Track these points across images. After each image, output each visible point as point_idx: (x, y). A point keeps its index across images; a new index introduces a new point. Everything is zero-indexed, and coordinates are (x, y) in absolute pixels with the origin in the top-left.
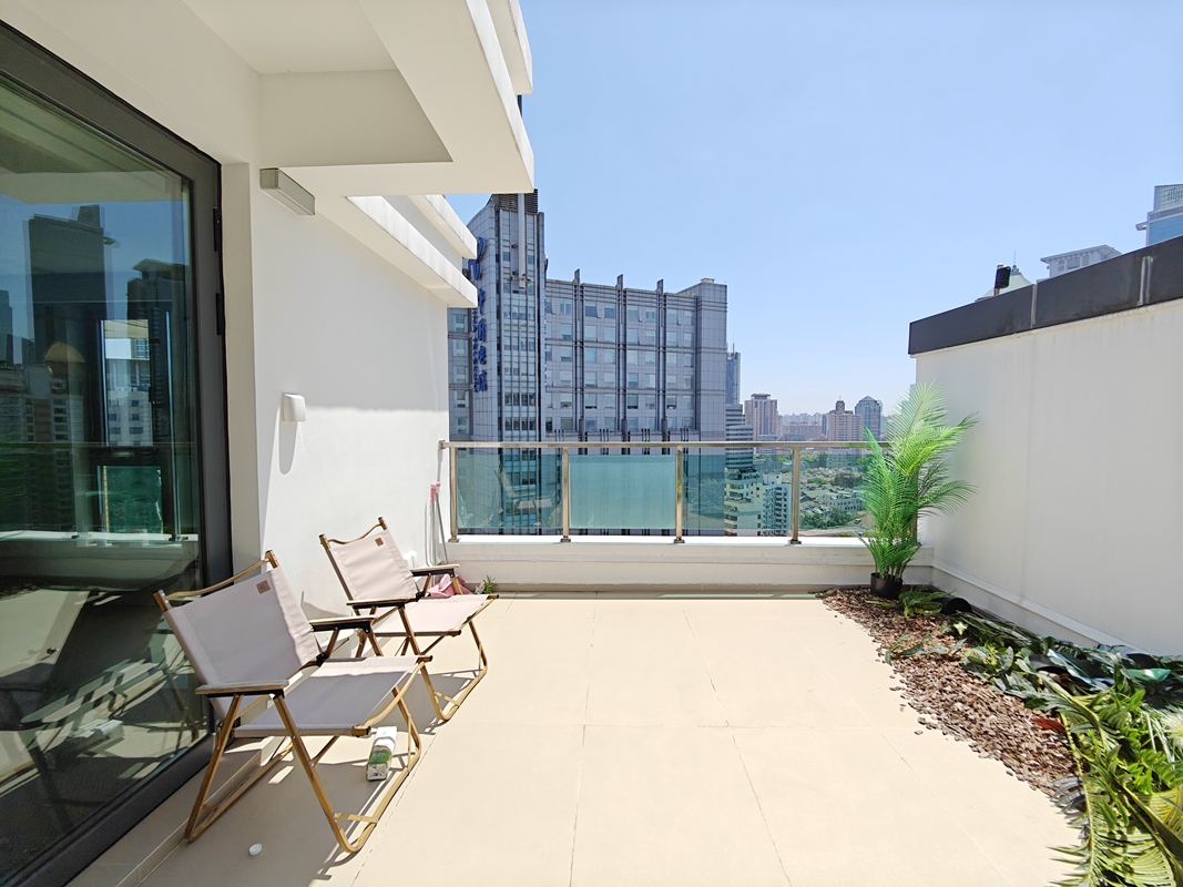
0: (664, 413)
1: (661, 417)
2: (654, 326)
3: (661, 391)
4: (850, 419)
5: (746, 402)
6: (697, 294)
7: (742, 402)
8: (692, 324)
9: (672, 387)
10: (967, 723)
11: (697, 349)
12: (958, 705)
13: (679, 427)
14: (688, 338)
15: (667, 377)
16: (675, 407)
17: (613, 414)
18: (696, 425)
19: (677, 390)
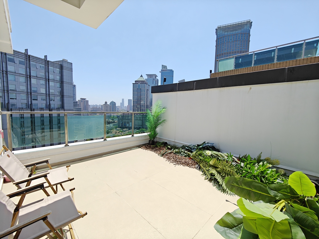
0: (49, 102)
1: (48, 104)
2: (44, 71)
3: (48, 94)
4: (109, 107)
5: (79, 100)
6: (61, 63)
7: (77, 100)
8: (60, 73)
9: (52, 93)
10: (180, 162)
11: (62, 82)
12: (177, 160)
13: (56, 107)
14: (58, 78)
15: (50, 90)
16: (54, 100)
17: (25, 102)
18: (62, 107)
19: (55, 95)
